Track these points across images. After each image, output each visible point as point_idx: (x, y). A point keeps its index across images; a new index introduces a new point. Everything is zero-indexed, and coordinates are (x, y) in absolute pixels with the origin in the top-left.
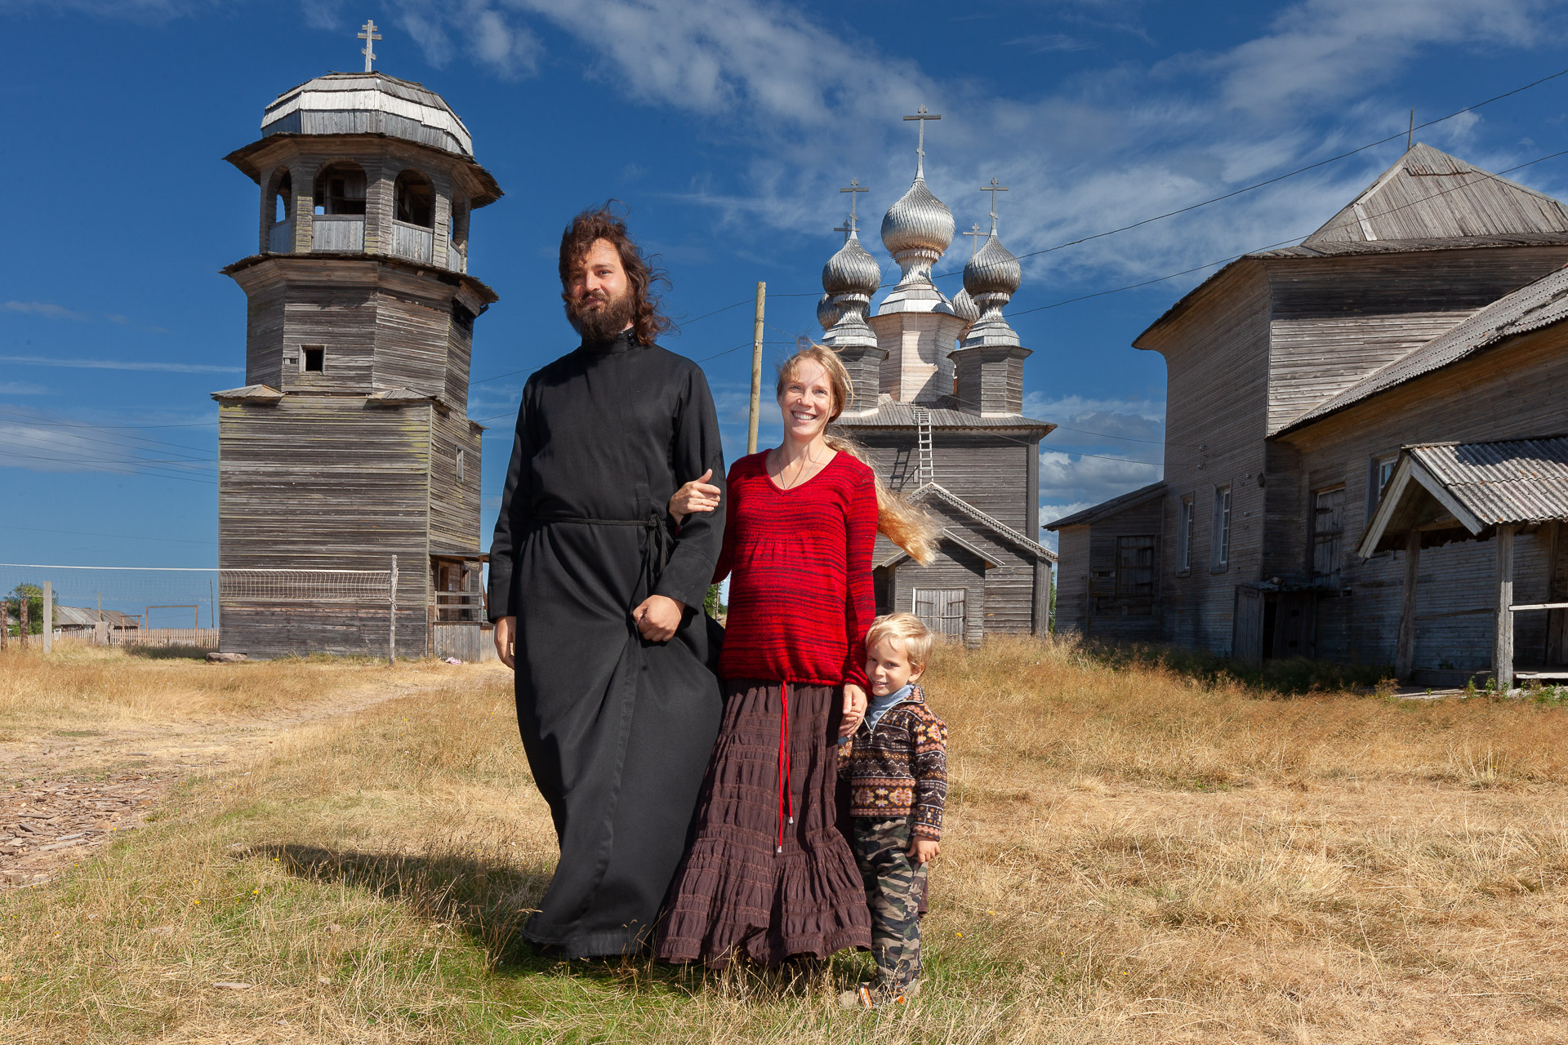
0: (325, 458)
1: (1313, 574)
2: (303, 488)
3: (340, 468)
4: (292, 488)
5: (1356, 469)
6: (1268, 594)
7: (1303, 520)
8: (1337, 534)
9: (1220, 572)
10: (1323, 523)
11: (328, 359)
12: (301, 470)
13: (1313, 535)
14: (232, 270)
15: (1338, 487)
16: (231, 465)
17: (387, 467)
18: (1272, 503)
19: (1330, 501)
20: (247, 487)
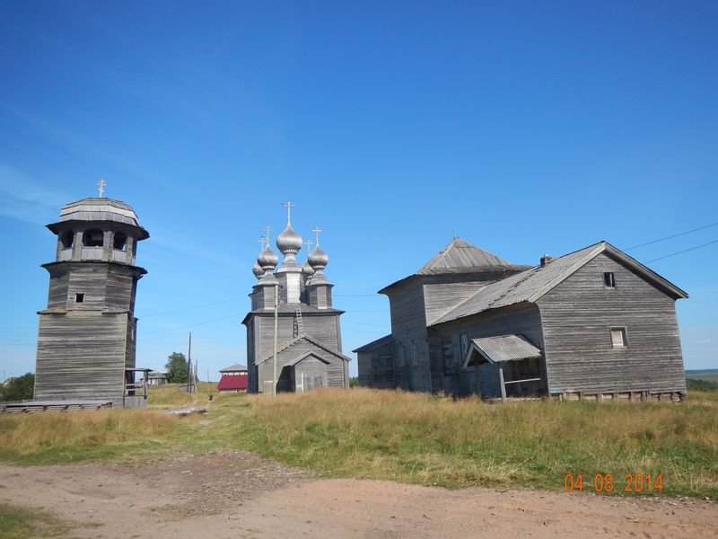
0: (84, 335)
1: (446, 368)
2: (74, 346)
3: (89, 338)
4: (69, 346)
5: (455, 338)
7: (440, 351)
8: (451, 356)
10: (447, 353)
11: (85, 298)
12: (73, 340)
13: (444, 356)
14: (46, 266)
16: (43, 339)
17: (108, 337)
18: (431, 346)
19: (448, 347)
20: (49, 346)
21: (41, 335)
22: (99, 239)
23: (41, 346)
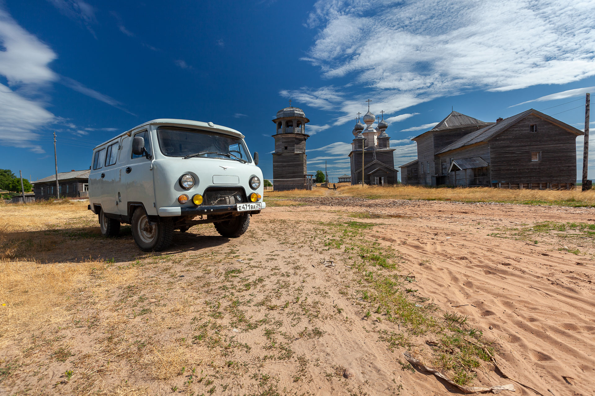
0: (289, 162)
1: (443, 174)
2: (285, 166)
3: (291, 163)
4: (284, 166)
5: (448, 159)
6: (436, 177)
7: (441, 166)
8: (446, 168)
9: (429, 173)
10: (444, 167)
11: (289, 148)
12: (285, 164)
13: (442, 168)
14: (272, 136)
15: (445, 162)
16: (275, 164)
17: (297, 163)
18: (436, 164)
19: (444, 164)
20: (277, 166)
21: (274, 162)
22: (291, 124)
23: (274, 166)
